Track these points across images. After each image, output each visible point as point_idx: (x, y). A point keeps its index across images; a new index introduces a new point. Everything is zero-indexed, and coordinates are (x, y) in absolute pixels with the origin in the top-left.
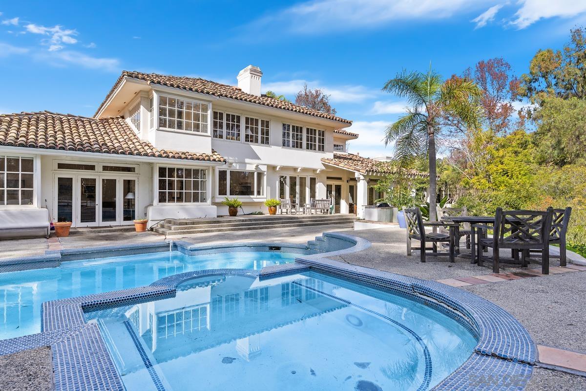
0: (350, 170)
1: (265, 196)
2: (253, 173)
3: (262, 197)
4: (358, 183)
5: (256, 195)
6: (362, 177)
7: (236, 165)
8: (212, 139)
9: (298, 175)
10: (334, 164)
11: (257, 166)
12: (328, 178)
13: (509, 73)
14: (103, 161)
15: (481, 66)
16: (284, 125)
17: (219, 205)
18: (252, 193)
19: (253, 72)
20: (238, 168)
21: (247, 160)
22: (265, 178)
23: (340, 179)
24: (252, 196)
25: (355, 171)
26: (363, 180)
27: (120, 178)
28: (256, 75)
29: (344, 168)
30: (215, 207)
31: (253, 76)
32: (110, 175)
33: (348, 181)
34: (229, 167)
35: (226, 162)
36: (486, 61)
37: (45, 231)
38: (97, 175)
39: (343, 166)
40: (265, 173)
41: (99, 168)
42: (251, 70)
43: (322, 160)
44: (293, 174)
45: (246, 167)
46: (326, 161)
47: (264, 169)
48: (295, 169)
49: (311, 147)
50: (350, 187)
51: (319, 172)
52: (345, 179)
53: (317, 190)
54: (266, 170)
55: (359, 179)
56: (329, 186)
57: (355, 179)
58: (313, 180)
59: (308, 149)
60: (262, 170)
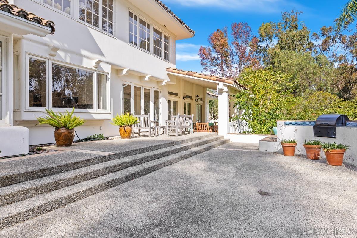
0: (209, 80)
2: (92, 74)
3: (104, 111)
5: (95, 109)
6: (226, 89)
7: (66, 57)
9: (144, 85)
10: (187, 75)
11: (98, 63)
12: (170, 93)
16: (130, 13)
17: (31, 124)
18: (90, 106)
20: (68, 61)
21: (84, 52)
22: (108, 84)
23: (176, 94)
24: (89, 110)
25: (217, 82)
26: (227, 92)
30: (25, 129)
33: (183, 97)
34: (51, 55)
35: (53, 29)
36: (237, 24)
39: (200, 76)
40: (109, 76)
43: (168, 69)
44: (139, 84)
45: (81, 61)
46: (174, 71)
47: (107, 68)
48: (141, 77)
49: (157, 52)
50: (185, 103)
51: (164, 83)
52: (181, 95)
53: (160, 106)
54: (110, 72)
55: (221, 91)
56: (169, 102)
57: (189, 97)
58: (156, 93)
59: (154, 53)
60: (106, 71)
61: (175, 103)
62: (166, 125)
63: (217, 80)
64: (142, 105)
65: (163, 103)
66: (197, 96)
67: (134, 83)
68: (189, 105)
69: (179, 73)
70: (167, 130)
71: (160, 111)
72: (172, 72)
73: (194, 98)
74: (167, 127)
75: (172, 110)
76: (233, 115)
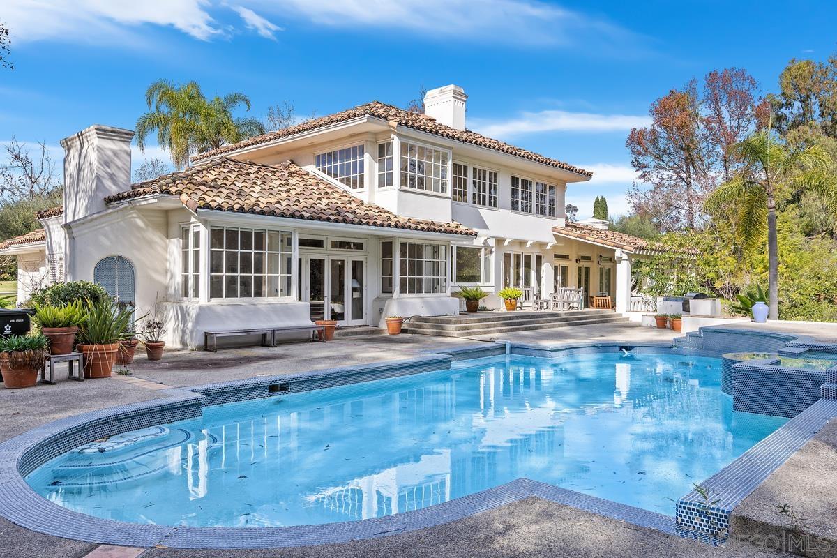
0: (605, 245)
1: (492, 283)
2: (480, 250)
3: (490, 284)
4: (617, 265)
5: (483, 282)
8: (452, 203)
9: (524, 251)
11: (485, 240)
12: (556, 256)
13: (755, 94)
14: (333, 233)
15: (712, 79)
16: (513, 178)
18: (479, 280)
19: (457, 95)
22: (493, 257)
23: (565, 257)
24: (477, 284)
25: (614, 248)
26: (627, 260)
27: (348, 257)
28: (460, 99)
29: (595, 243)
30: (457, 299)
31: (457, 100)
32: (339, 255)
33: (577, 260)
36: (720, 72)
37: (310, 332)
38: (324, 254)
40: (493, 250)
41: (327, 245)
42: (455, 92)
43: (554, 229)
44: (518, 251)
45: (473, 241)
47: (492, 243)
48: (522, 243)
49: (540, 211)
50: (580, 268)
51: (548, 247)
52: (573, 257)
53: (543, 274)
54: (494, 245)
55: (620, 259)
56: (556, 268)
57: (588, 258)
58: (539, 259)
59: (537, 213)
60: (491, 245)
61: (564, 269)
62: (550, 299)
63: (614, 246)
64: (521, 275)
65: (547, 270)
66: (601, 256)
67: (514, 251)
68: (587, 270)
69: (567, 235)
70: (552, 305)
71: (543, 281)
72: (560, 233)
73: (595, 259)
74: (551, 301)
75: (559, 278)
76: (645, 288)
